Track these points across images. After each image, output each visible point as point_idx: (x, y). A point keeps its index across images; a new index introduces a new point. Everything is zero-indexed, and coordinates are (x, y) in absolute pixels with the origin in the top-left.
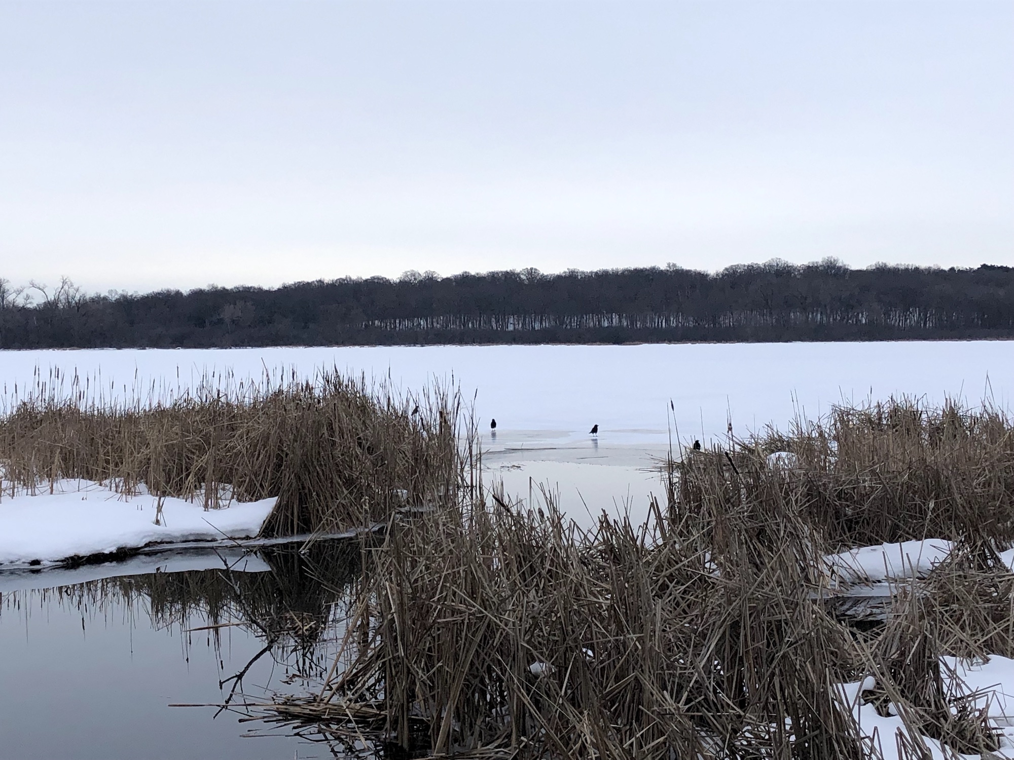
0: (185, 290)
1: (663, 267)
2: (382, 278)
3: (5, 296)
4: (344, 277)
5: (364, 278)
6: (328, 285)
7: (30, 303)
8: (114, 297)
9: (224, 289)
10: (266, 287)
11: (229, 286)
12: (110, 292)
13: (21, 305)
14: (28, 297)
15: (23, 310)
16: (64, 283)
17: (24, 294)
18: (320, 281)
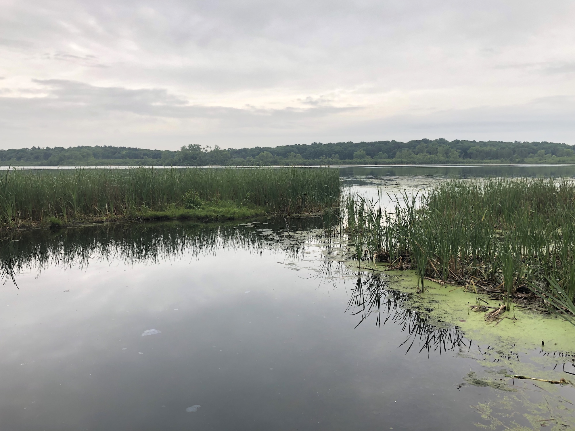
0: (250, 148)
1: (390, 141)
2: (306, 144)
3: (200, 149)
4: (295, 143)
6: (291, 146)
7: (207, 152)
10: (272, 147)
11: (262, 146)
12: (229, 149)
14: (206, 150)
15: (205, 153)
16: (216, 146)
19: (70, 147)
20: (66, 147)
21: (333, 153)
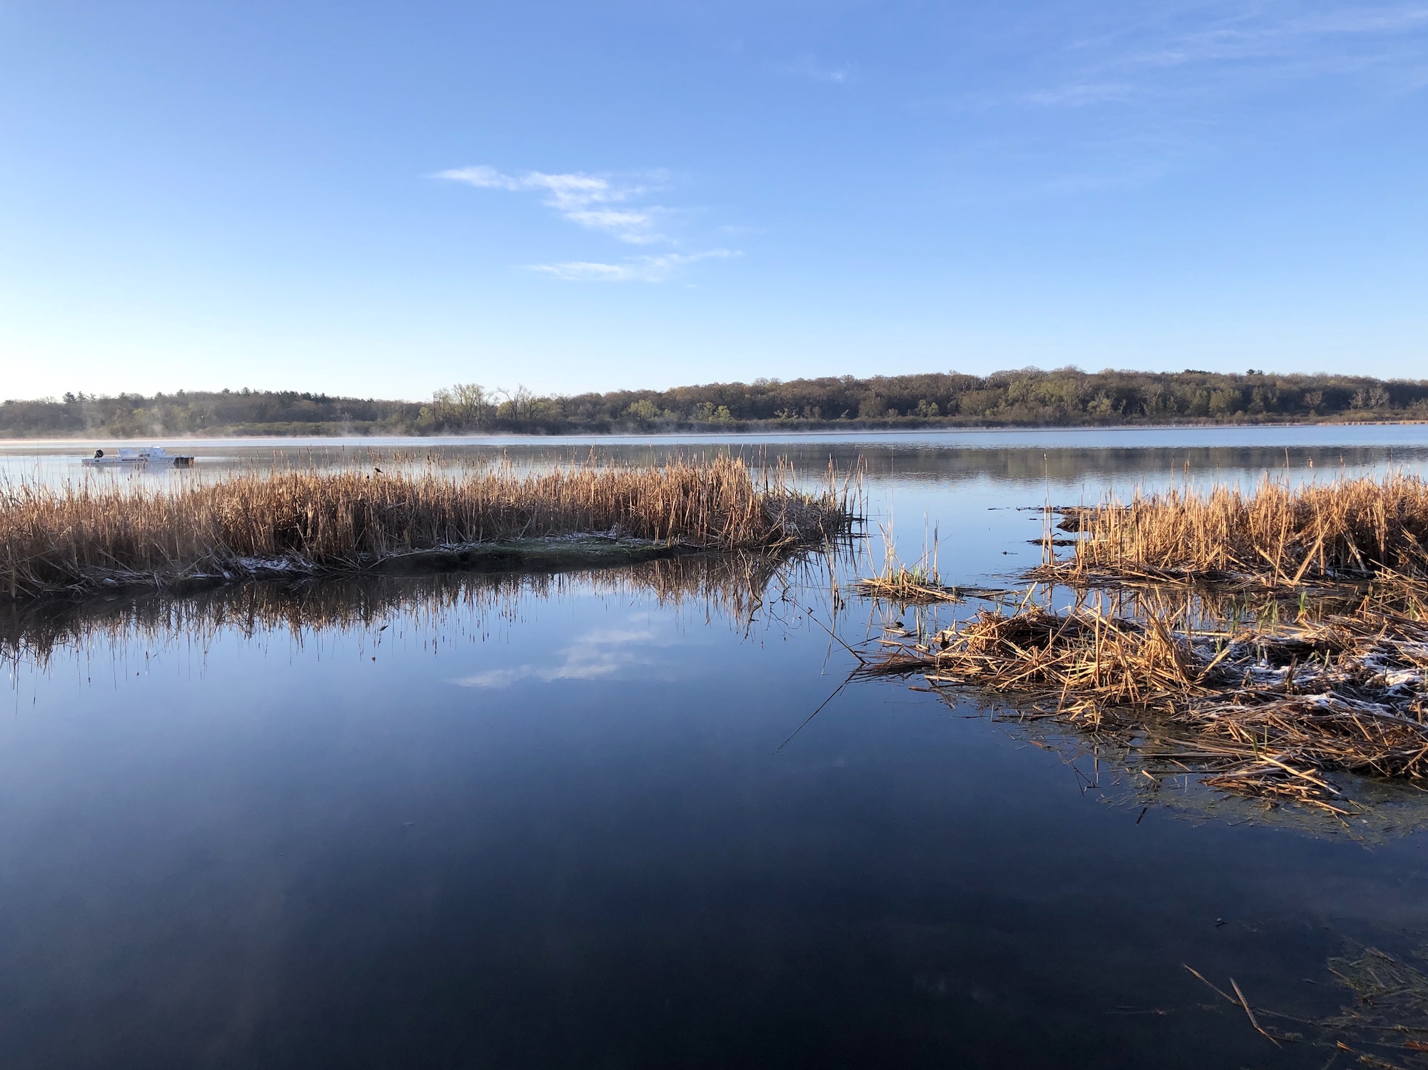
0: (603, 393)
1: (946, 373)
2: (741, 384)
3: (481, 397)
5: (728, 383)
6: (703, 388)
7: (498, 402)
11: (633, 390)
12: (552, 394)
13: (491, 403)
14: (496, 398)
15: (493, 406)
16: (521, 388)
17: (493, 396)
21: (809, 403)
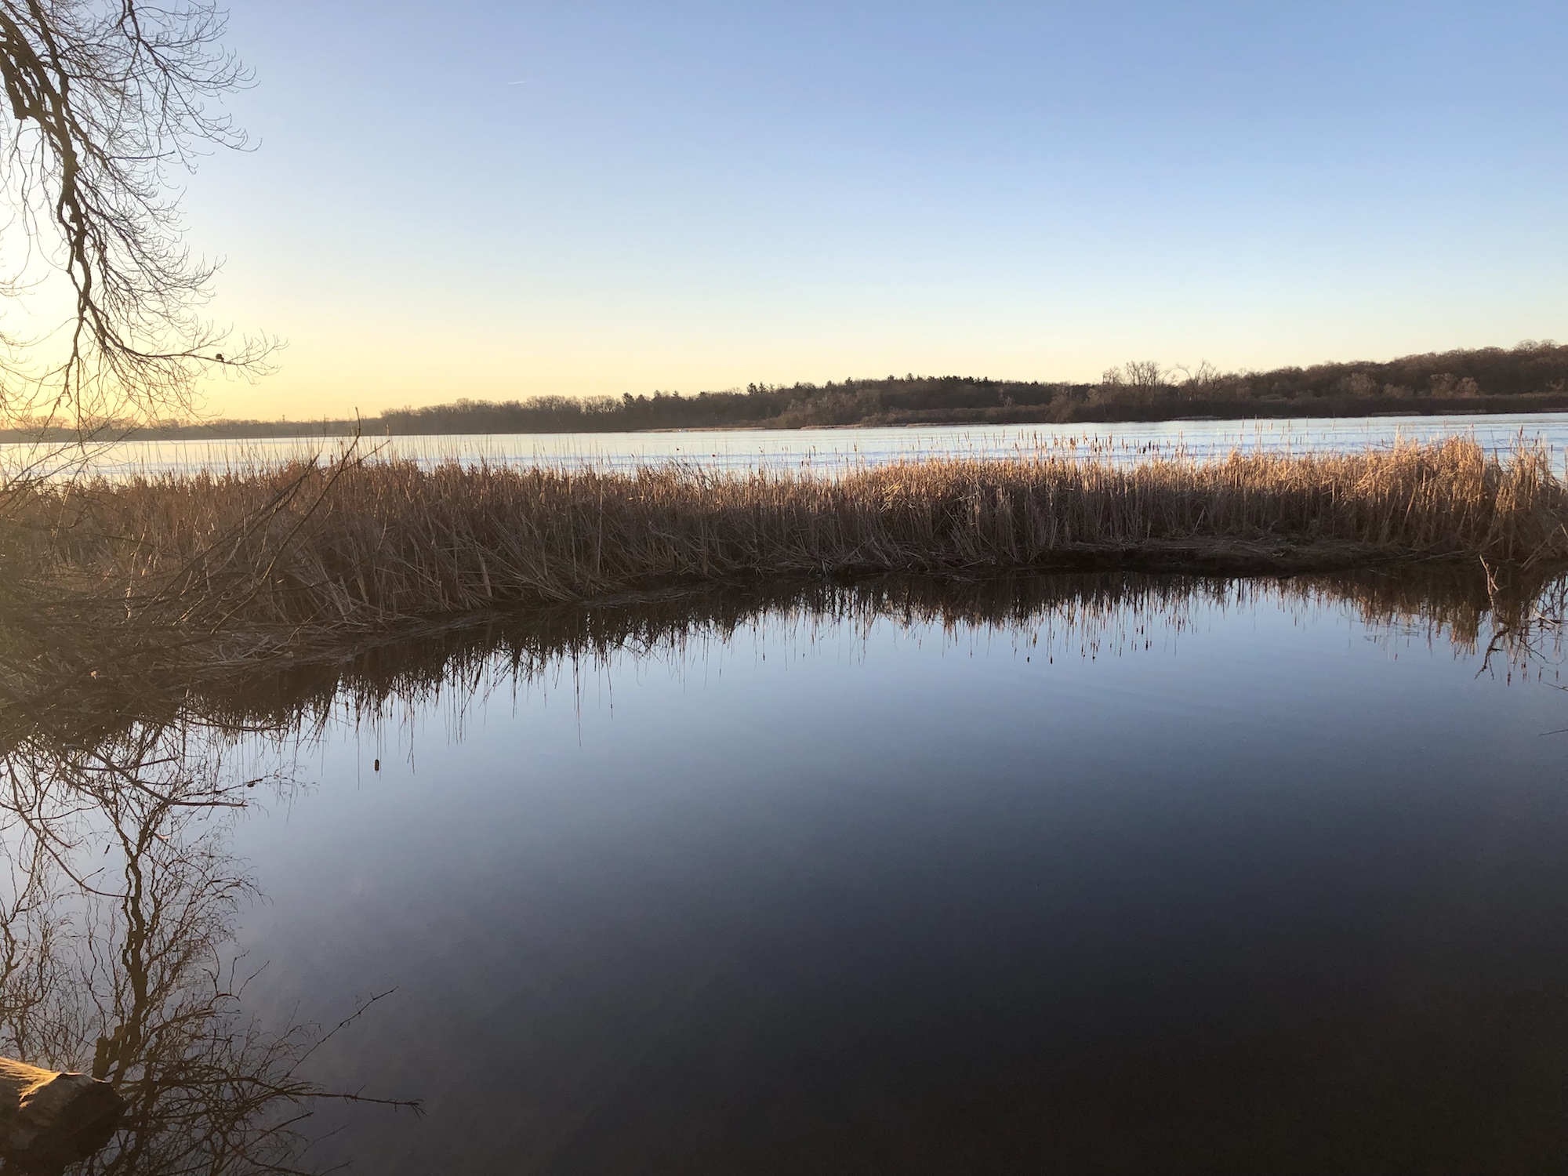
2: (1496, 349)
3: (1157, 375)
4: (1456, 349)
5: (1477, 349)
6: (1440, 356)
7: (1176, 381)
8: (1243, 375)
9: (1340, 364)
10: (1378, 361)
12: (1241, 370)
13: (1168, 383)
15: (1169, 386)
16: (1203, 364)
17: (1171, 374)
18: (1432, 354)
19: (830, 383)
20: (820, 383)
